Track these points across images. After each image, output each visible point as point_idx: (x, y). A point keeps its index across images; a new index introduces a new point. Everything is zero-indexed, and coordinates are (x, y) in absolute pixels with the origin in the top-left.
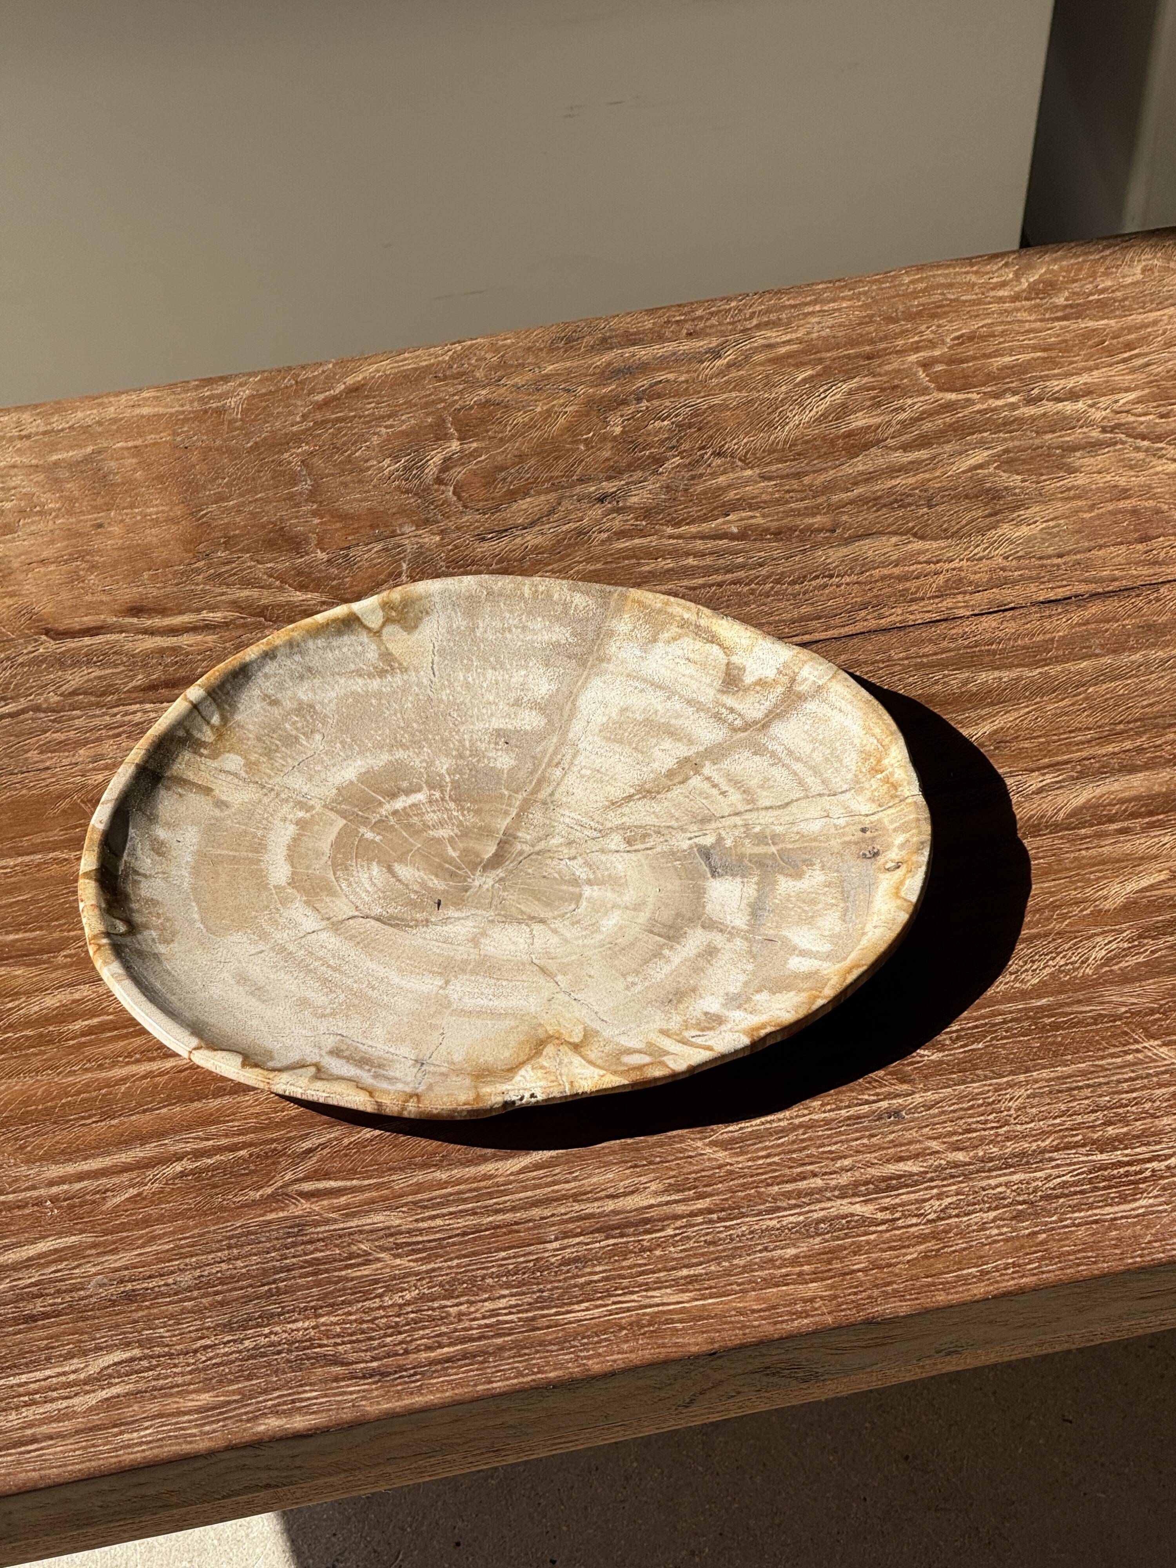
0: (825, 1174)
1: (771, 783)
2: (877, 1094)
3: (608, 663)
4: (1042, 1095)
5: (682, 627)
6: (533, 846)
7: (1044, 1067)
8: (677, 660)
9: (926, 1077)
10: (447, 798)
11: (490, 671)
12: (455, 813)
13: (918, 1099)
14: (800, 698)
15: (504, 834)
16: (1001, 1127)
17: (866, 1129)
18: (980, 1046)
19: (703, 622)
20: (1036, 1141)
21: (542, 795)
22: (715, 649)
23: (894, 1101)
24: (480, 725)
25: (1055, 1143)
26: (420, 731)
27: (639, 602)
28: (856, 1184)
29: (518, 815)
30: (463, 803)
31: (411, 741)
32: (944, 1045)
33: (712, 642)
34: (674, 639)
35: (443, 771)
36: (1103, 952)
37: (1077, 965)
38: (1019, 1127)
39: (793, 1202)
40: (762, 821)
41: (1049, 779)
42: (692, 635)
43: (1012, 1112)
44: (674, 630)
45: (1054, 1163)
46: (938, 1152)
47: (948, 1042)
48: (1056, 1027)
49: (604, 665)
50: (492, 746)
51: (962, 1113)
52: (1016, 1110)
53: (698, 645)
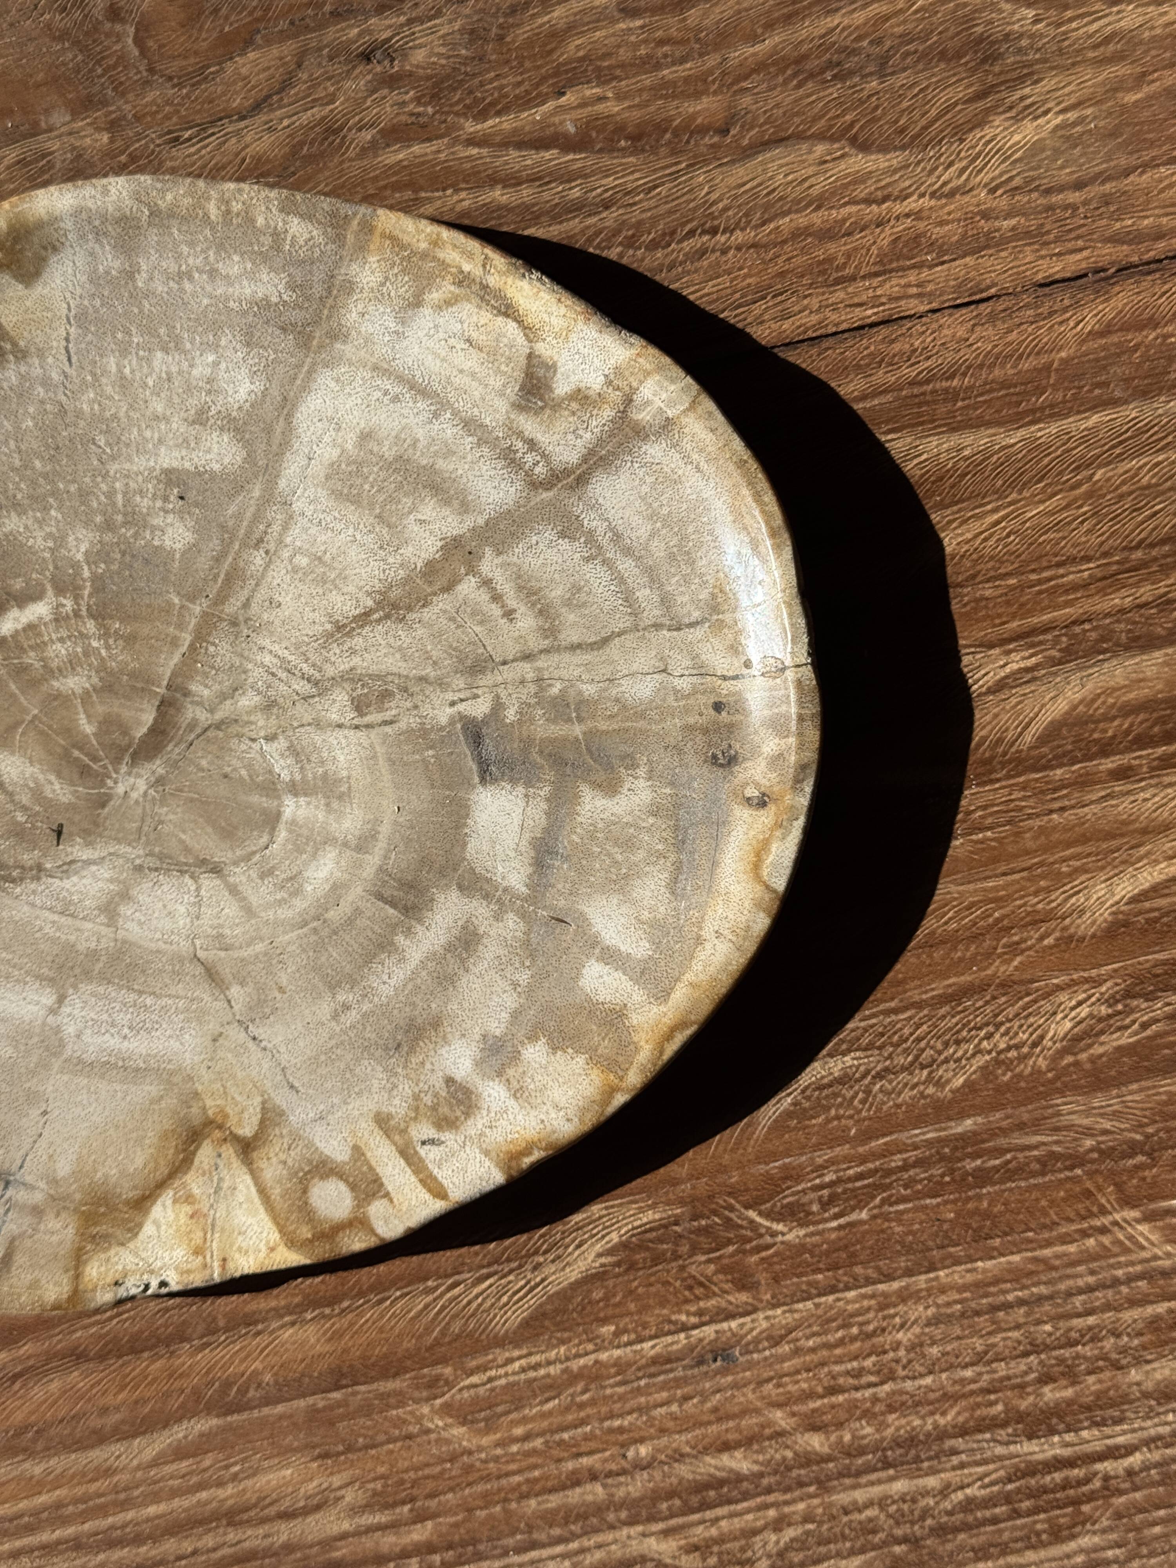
0: (610, 1474)
1: (583, 597)
2: (700, 1313)
3: (345, 342)
4: (948, 1319)
5: (460, 284)
6: (212, 711)
7: (957, 1262)
8: (452, 342)
9: (776, 1280)
10: (84, 613)
11: (159, 354)
12: (95, 644)
13: (760, 1322)
14: (638, 433)
15: (169, 687)
16: (882, 1383)
17: (679, 1382)
18: (864, 1215)
19: (493, 280)
20: (932, 1413)
21: (232, 607)
22: (512, 325)
23: (725, 1325)
24: (140, 463)
25: (961, 1419)
26: (45, 476)
27: (392, 238)
28: (656, 1496)
29: (192, 647)
30: (108, 622)
31: (31, 497)
32: (809, 1213)
33: (506, 315)
34: (448, 303)
35: (80, 557)
36: (1068, 1025)
37: (1025, 1050)
38: (909, 1385)
39: (557, 1532)
40: (564, 674)
41: (1017, 661)
42: (476, 300)
43: (902, 1353)
44: (448, 288)
45: (955, 1460)
46: (781, 1434)
47: (815, 1208)
48: (983, 1177)
49: (338, 346)
50: (159, 504)
51: (825, 1353)
52: (908, 1351)
53: (485, 316)
